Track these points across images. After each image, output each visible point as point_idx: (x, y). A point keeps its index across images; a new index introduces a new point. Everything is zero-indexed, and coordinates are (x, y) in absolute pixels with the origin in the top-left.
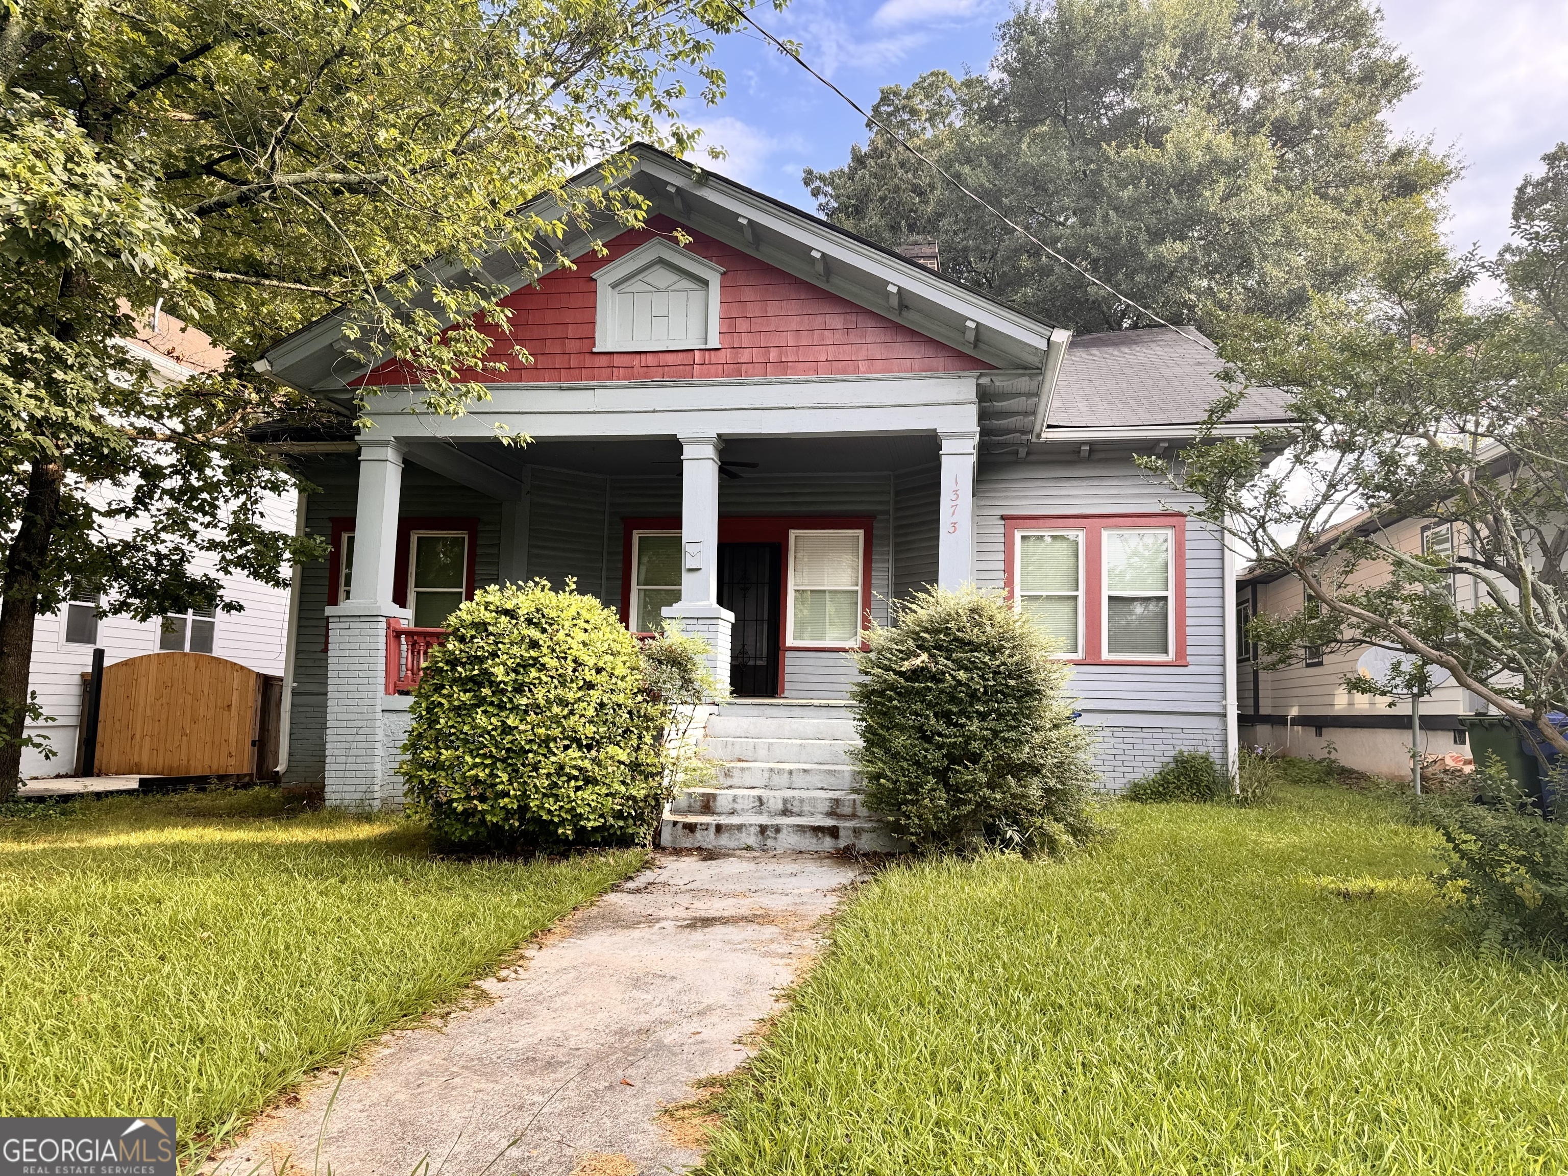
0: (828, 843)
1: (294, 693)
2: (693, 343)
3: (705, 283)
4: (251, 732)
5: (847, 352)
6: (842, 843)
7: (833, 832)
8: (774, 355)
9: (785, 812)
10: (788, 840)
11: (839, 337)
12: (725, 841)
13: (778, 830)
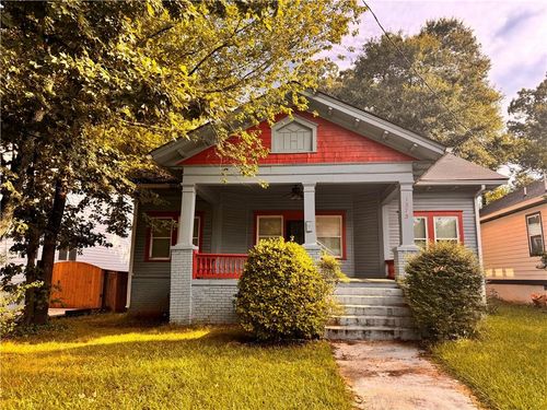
0: (390, 336)
1: (133, 277)
2: (306, 150)
3: (311, 130)
4: (99, 291)
5: (364, 154)
6: (395, 337)
7: (392, 333)
8: (337, 155)
9: (367, 325)
10: (374, 336)
11: (361, 149)
12: (349, 336)
13: (370, 332)
